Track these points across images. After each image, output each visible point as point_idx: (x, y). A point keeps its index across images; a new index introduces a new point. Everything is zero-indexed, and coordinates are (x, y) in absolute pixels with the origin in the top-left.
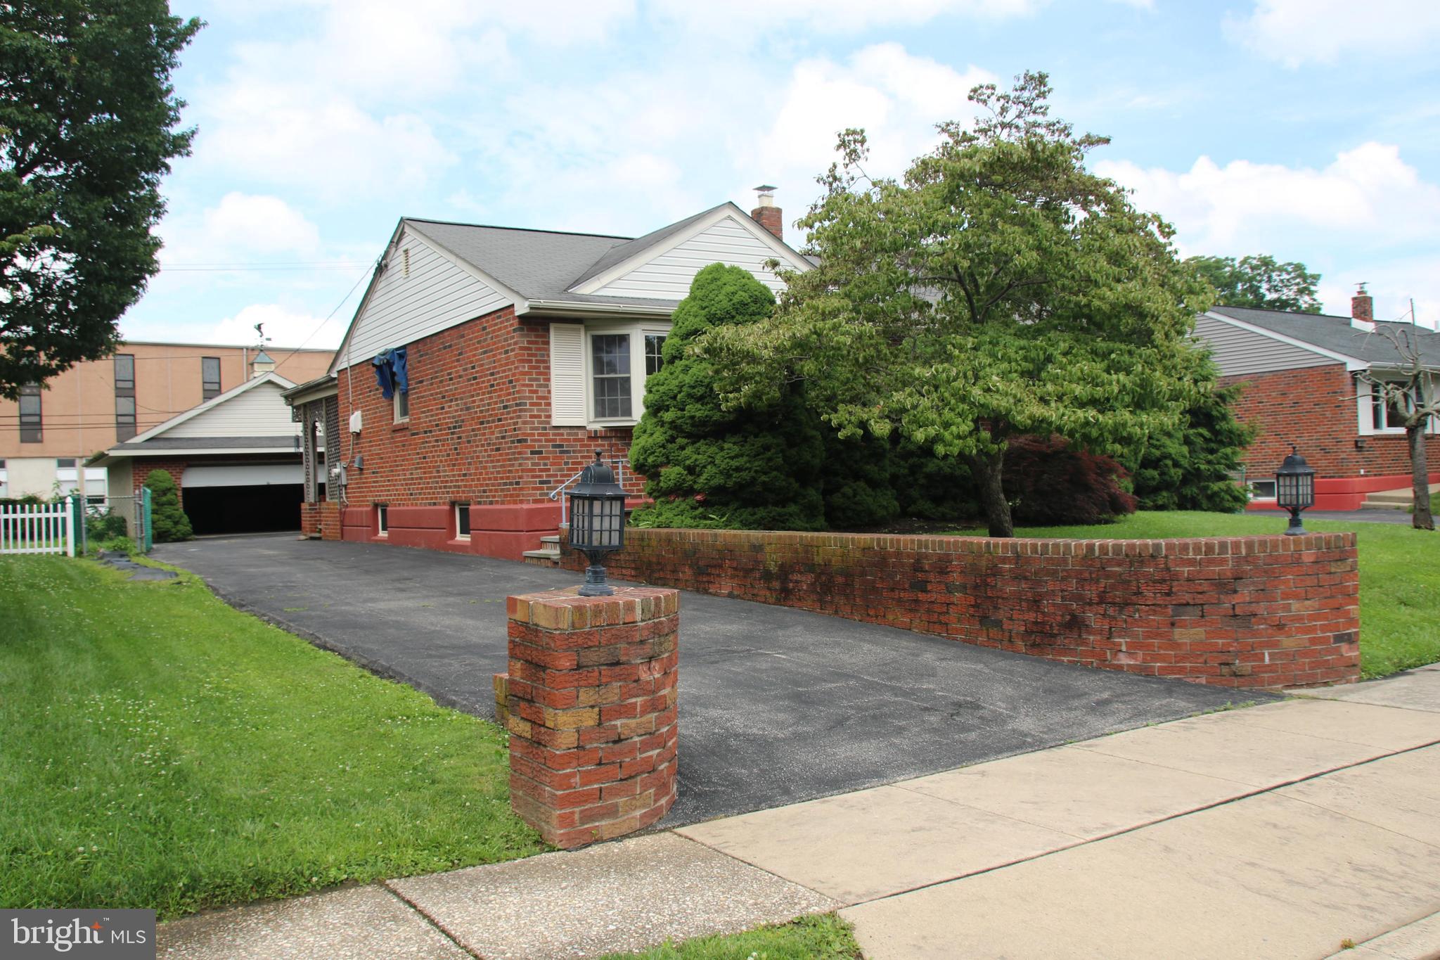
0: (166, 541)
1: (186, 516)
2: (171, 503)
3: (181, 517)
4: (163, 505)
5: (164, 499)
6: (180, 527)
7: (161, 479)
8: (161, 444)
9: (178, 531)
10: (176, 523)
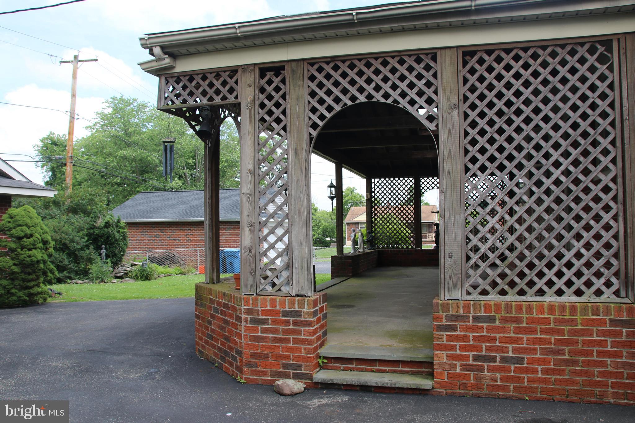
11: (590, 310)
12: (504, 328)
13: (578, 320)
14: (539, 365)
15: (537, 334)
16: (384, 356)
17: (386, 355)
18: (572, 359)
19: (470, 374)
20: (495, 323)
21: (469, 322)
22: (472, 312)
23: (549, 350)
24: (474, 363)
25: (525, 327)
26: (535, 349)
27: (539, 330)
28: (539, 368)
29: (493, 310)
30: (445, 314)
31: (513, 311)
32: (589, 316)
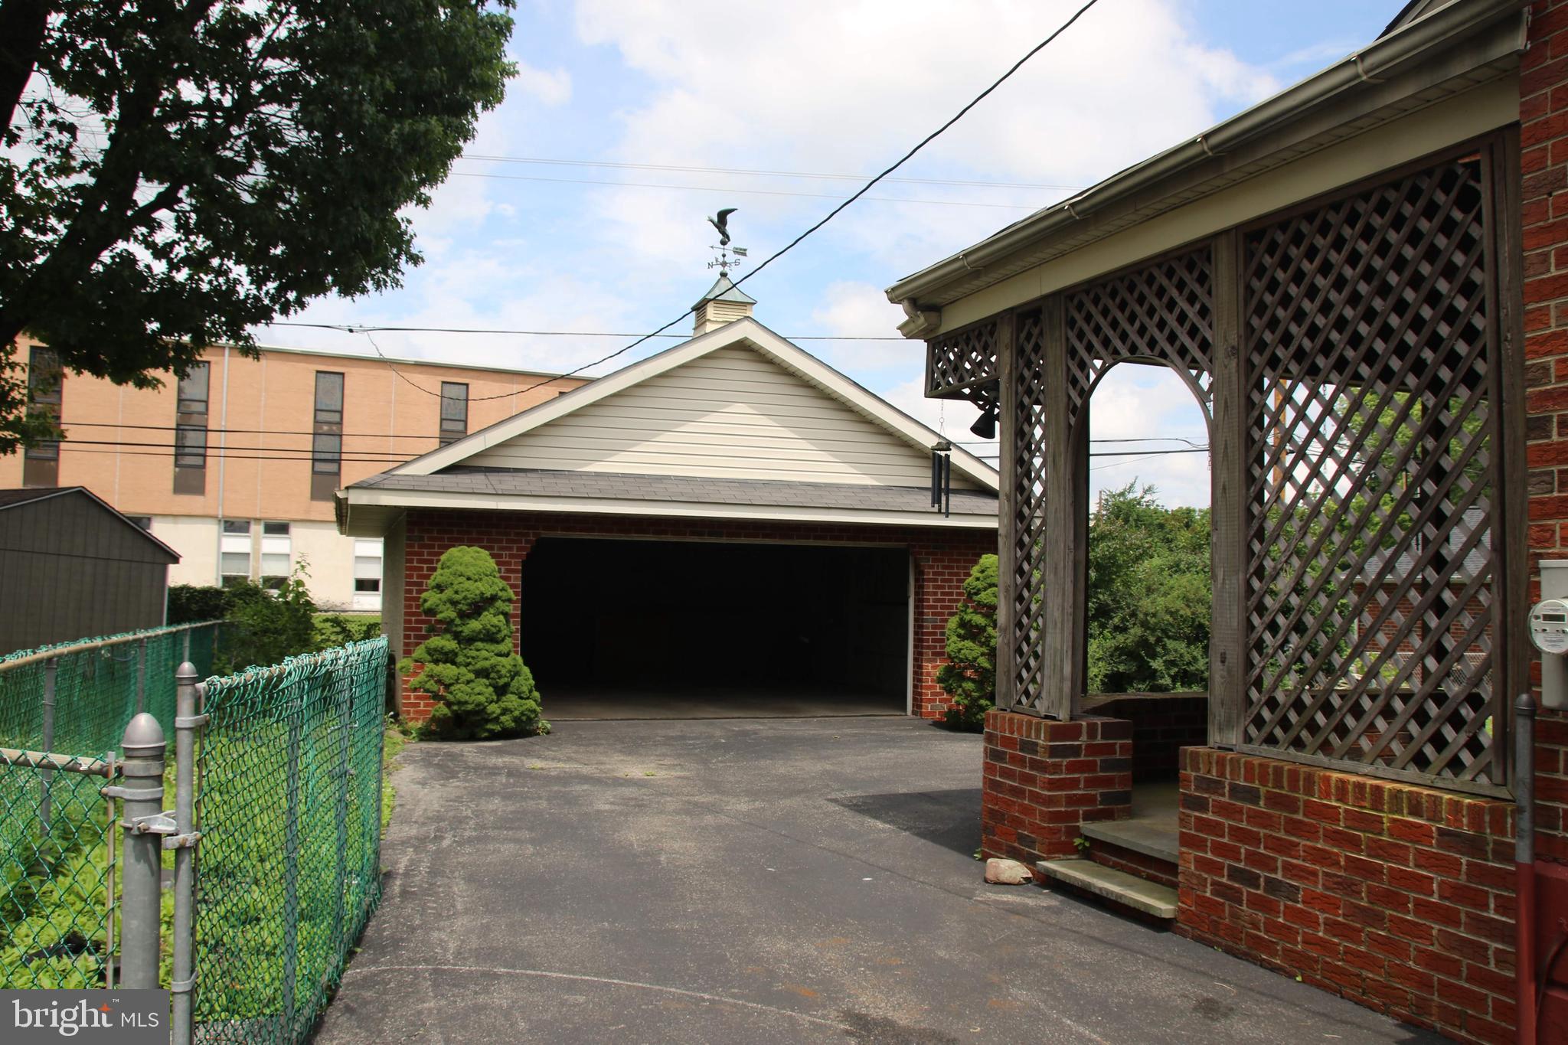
0: (472, 738)
1: (526, 670)
2: (491, 637)
3: (515, 674)
4: (470, 640)
5: (475, 625)
6: (511, 701)
7: (470, 571)
8: (477, 480)
9: (505, 711)
10: (501, 691)
11: (1405, 801)
12: (1269, 816)
13: (1385, 820)
14: (1323, 911)
15: (1317, 840)
16: (1152, 849)
17: (1155, 847)
18: (1372, 910)
19: (1223, 904)
20: (1257, 804)
21: (1223, 795)
22: (1228, 776)
23: (1336, 880)
24: (1229, 883)
25: (1300, 822)
26: (1314, 874)
27: (1321, 831)
28: (1322, 917)
29: (1256, 777)
30: (1194, 774)
31: (1285, 784)
32: (1402, 813)
